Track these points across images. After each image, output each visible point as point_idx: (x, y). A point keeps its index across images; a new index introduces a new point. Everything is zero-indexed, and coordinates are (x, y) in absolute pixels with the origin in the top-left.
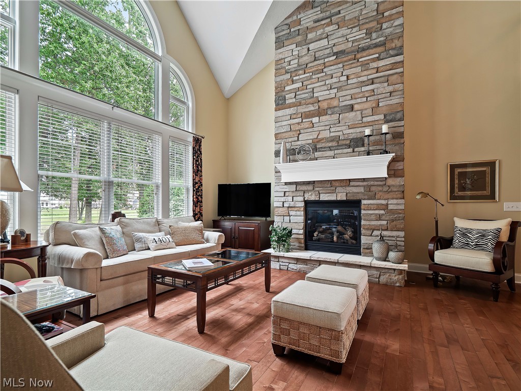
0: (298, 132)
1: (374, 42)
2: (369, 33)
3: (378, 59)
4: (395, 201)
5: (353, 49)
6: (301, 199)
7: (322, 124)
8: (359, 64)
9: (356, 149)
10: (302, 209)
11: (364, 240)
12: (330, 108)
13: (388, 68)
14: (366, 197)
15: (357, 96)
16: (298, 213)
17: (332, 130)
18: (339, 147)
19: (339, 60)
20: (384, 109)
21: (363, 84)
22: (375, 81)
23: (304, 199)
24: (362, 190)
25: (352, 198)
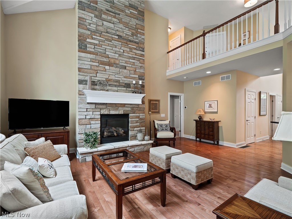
0: (96, 72)
1: (134, 40)
2: (133, 35)
3: (136, 49)
5: (126, 38)
6: (99, 113)
7: (111, 71)
8: (128, 47)
9: (127, 89)
12: (115, 64)
13: (140, 55)
14: (132, 113)
16: (97, 122)
17: (116, 76)
18: (120, 86)
19: (120, 40)
20: (139, 73)
21: (130, 58)
22: (135, 59)
24: (130, 109)
25: (126, 113)
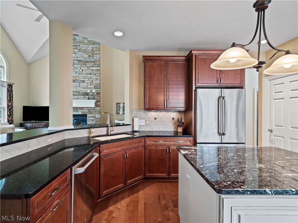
1: (91, 60)
2: (89, 56)
3: (92, 66)
4: (97, 115)
5: (84, 60)
8: (86, 66)
9: (85, 96)
12: (76, 80)
13: (95, 70)
14: (89, 113)
15: (85, 78)
17: (77, 88)
18: (79, 95)
19: (79, 63)
20: (94, 84)
21: (88, 74)
22: (91, 74)
24: (87, 111)
25: (84, 114)
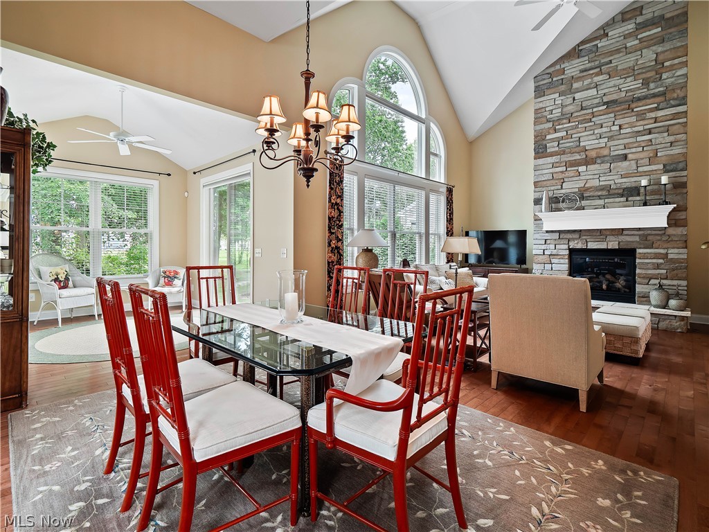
0: (562, 181)
1: (652, 92)
2: (646, 83)
3: (657, 109)
4: (675, 251)
5: (626, 98)
6: (566, 247)
7: (589, 173)
8: (633, 114)
9: (630, 199)
10: (567, 257)
11: (639, 288)
12: (600, 157)
13: (668, 118)
14: (642, 246)
15: (631, 146)
16: (562, 261)
17: (601, 179)
18: (610, 195)
19: (611, 110)
20: (663, 159)
21: (638, 133)
22: (653, 131)
23: (569, 246)
24: (637, 239)
25: (625, 247)
